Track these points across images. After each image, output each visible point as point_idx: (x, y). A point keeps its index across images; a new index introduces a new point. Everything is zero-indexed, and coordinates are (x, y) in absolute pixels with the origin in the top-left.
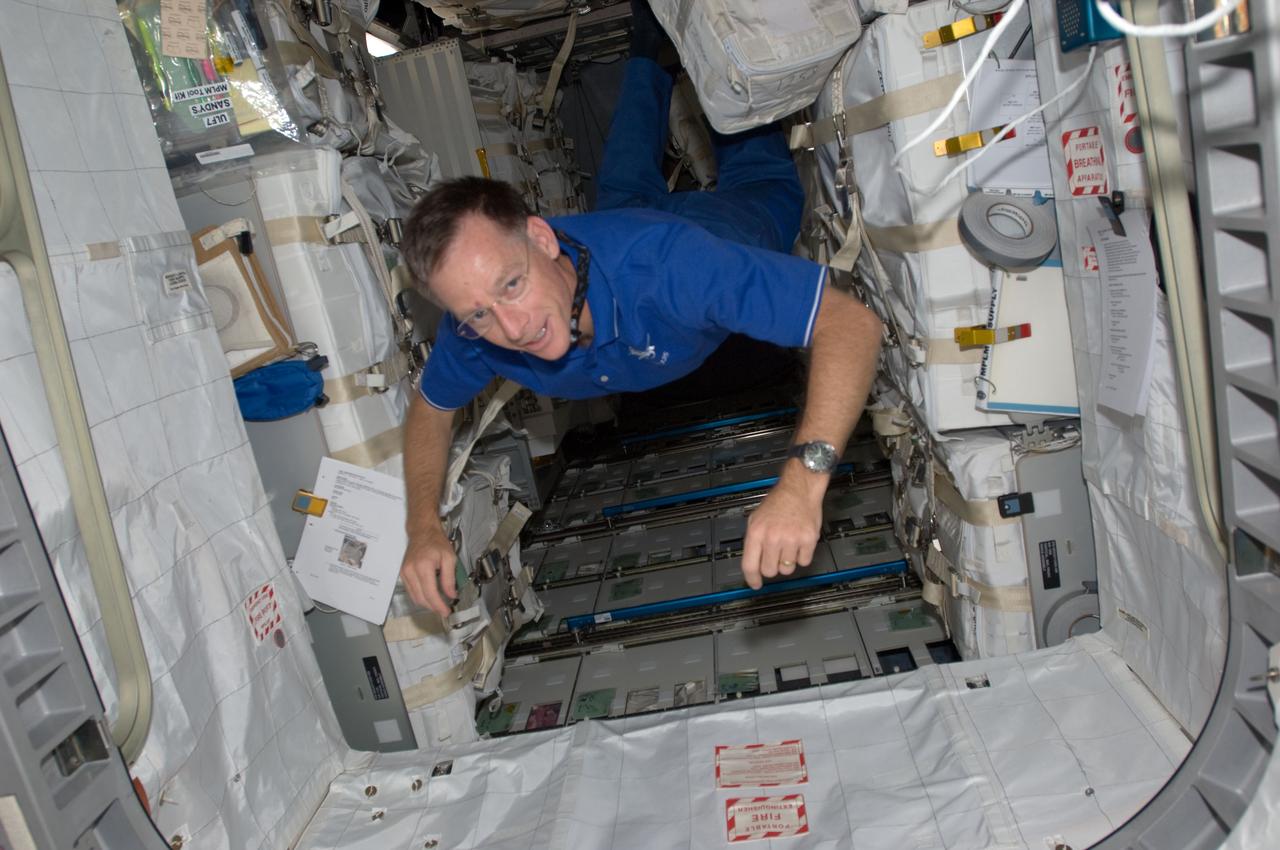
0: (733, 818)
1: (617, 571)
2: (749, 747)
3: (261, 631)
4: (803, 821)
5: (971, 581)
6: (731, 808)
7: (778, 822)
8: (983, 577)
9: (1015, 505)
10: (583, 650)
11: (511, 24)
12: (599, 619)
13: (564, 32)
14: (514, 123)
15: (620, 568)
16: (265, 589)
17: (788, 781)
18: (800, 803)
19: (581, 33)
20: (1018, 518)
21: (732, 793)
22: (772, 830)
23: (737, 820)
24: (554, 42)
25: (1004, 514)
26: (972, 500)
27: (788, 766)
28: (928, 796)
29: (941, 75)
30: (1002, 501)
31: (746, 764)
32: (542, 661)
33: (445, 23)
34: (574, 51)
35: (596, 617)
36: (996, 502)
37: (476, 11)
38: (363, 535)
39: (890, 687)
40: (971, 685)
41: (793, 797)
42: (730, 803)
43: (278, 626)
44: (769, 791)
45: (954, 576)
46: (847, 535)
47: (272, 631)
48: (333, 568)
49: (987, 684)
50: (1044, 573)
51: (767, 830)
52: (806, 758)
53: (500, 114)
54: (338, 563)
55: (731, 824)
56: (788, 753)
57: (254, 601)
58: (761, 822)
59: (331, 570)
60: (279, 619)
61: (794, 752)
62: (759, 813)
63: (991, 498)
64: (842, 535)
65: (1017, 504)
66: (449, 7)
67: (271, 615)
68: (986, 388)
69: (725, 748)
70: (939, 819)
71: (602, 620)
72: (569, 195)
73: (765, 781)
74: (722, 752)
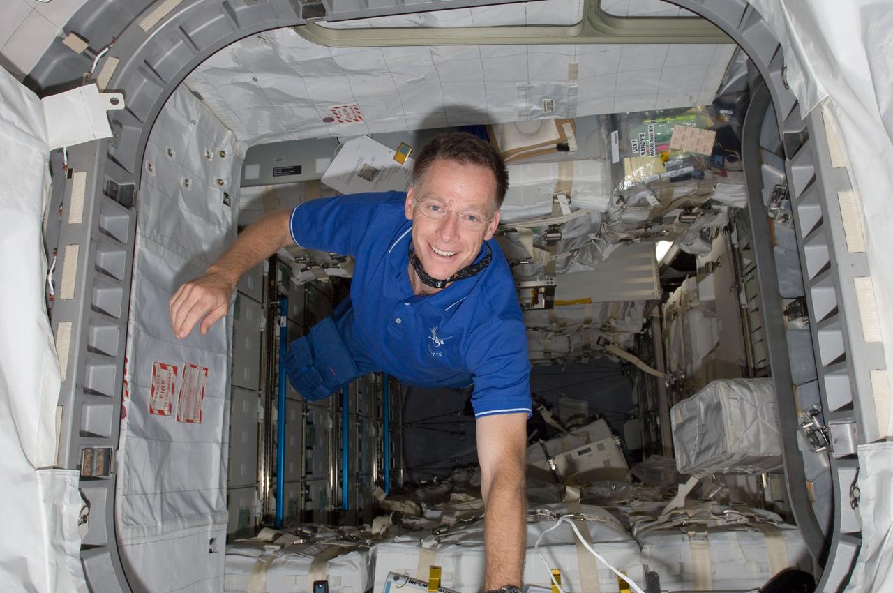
0: (166, 369)
2: (203, 389)
3: (337, 110)
4: (156, 412)
5: (274, 557)
6: (172, 369)
7: (158, 396)
8: (276, 565)
10: (265, 305)
11: (665, 334)
12: (283, 319)
13: (655, 368)
14: (604, 326)
16: (360, 118)
17: (180, 409)
18: (166, 412)
19: (654, 378)
21: (180, 371)
22: (155, 393)
23: (165, 371)
24: (650, 361)
25: (316, 584)
26: (328, 565)
27: (187, 412)
28: (156, 494)
29: (600, 581)
30: (325, 583)
31: (194, 385)
32: (264, 277)
33: (671, 294)
34: (643, 373)
35: (285, 317)
36: (325, 579)
37: (676, 314)
38: (378, 181)
39: (220, 488)
40: (212, 541)
41: (170, 410)
42: (175, 369)
43: (336, 120)
44: (177, 395)
45: (278, 547)
46: (302, 495)
47: (334, 117)
48: (361, 159)
49: (211, 552)
51: (156, 388)
52: (190, 424)
53: (611, 318)
54: (363, 163)
55: (164, 367)
56: (194, 414)
57: (355, 111)
58: (161, 385)
59: (360, 158)
60: (340, 122)
61: (194, 417)
62: (166, 385)
63: (327, 576)
64: (303, 492)
66: (681, 296)
67: (344, 117)
68: (401, 582)
69: (206, 375)
70: (143, 496)
71: (282, 321)
72: (553, 354)
73: (183, 395)
74: (204, 372)
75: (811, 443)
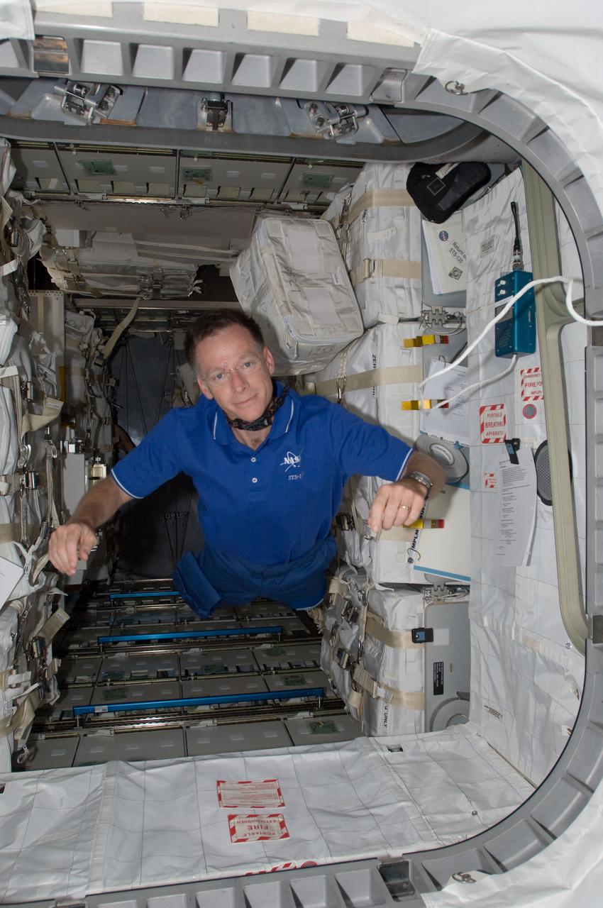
0: (234, 827)
1: (106, 681)
2: (240, 783)
4: (284, 831)
5: (387, 687)
6: (232, 821)
7: (267, 831)
8: (396, 684)
9: (422, 635)
10: (81, 733)
11: (97, 294)
13: (129, 310)
14: (85, 357)
15: (109, 680)
17: (272, 805)
18: (281, 820)
19: (139, 313)
20: (423, 644)
21: (232, 811)
22: (265, 836)
23: (236, 828)
24: (118, 315)
25: (415, 640)
26: (395, 630)
27: (270, 796)
28: (371, 814)
29: (411, 364)
30: (414, 632)
31: (238, 793)
32: (46, 739)
33: (52, 281)
34: (132, 323)
35: (97, 707)
36: (411, 633)
37: (78, 278)
39: (337, 749)
40: (390, 750)
41: (276, 815)
42: (231, 817)
44: (258, 811)
45: (375, 684)
46: (276, 673)
49: (401, 750)
50: (435, 684)
51: (260, 835)
52: (282, 791)
53: (79, 348)
55: (233, 831)
56: (269, 788)
58: (254, 830)
61: (273, 788)
62: (253, 824)
63: (407, 630)
64: (274, 672)
65: (423, 635)
66: (60, 270)
68: (414, 556)
69: (224, 782)
70: (381, 828)
71: (101, 711)
72: (107, 416)
73: (255, 804)
74: (221, 784)
75: (350, 130)
